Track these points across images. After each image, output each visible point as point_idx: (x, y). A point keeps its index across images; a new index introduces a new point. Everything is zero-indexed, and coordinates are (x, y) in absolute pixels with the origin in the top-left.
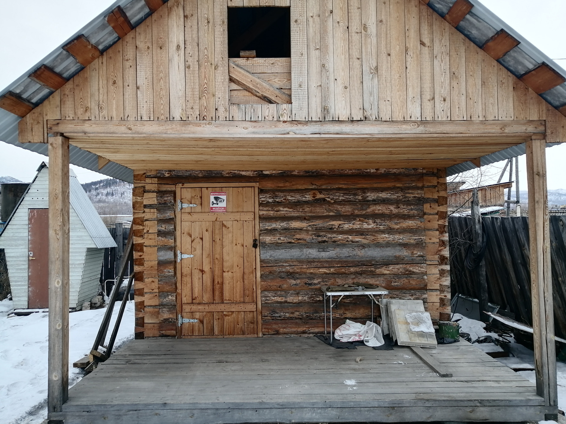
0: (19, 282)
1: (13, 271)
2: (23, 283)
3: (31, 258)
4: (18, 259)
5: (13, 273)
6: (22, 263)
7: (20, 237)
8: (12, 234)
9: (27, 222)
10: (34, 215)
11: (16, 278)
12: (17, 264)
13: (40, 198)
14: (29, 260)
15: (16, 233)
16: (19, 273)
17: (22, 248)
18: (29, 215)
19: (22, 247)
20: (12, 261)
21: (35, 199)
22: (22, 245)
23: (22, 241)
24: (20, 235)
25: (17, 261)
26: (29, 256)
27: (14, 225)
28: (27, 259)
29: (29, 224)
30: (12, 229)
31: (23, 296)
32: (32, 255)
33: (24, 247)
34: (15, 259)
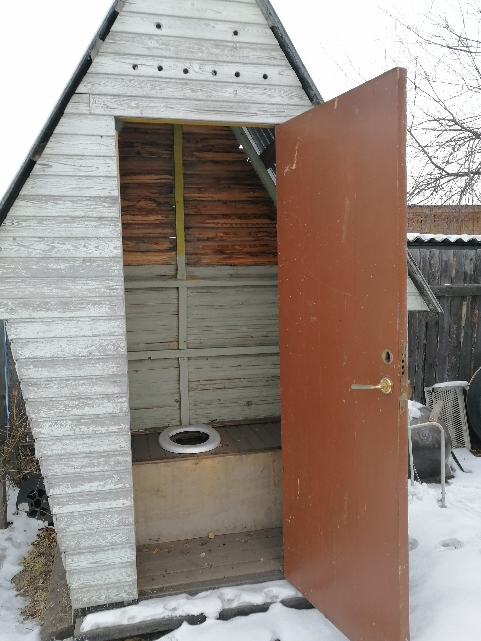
0: (91, 480)
1: (59, 431)
2: (109, 486)
4: (82, 372)
5: (59, 439)
6: (100, 389)
7: (84, 260)
8: (42, 246)
11: (77, 463)
12: (76, 397)
13: (173, 69)
15: (63, 240)
16: (89, 436)
17: (94, 319)
19: (93, 312)
20: (48, 380)
21: (148, 69)
22: (95, 303)
23: (96, 284)
24: (82, 253)
25: (75, 379)
30: (40, 220)
31: (112, 546)
33: (104, 310)
34: (63, 372)
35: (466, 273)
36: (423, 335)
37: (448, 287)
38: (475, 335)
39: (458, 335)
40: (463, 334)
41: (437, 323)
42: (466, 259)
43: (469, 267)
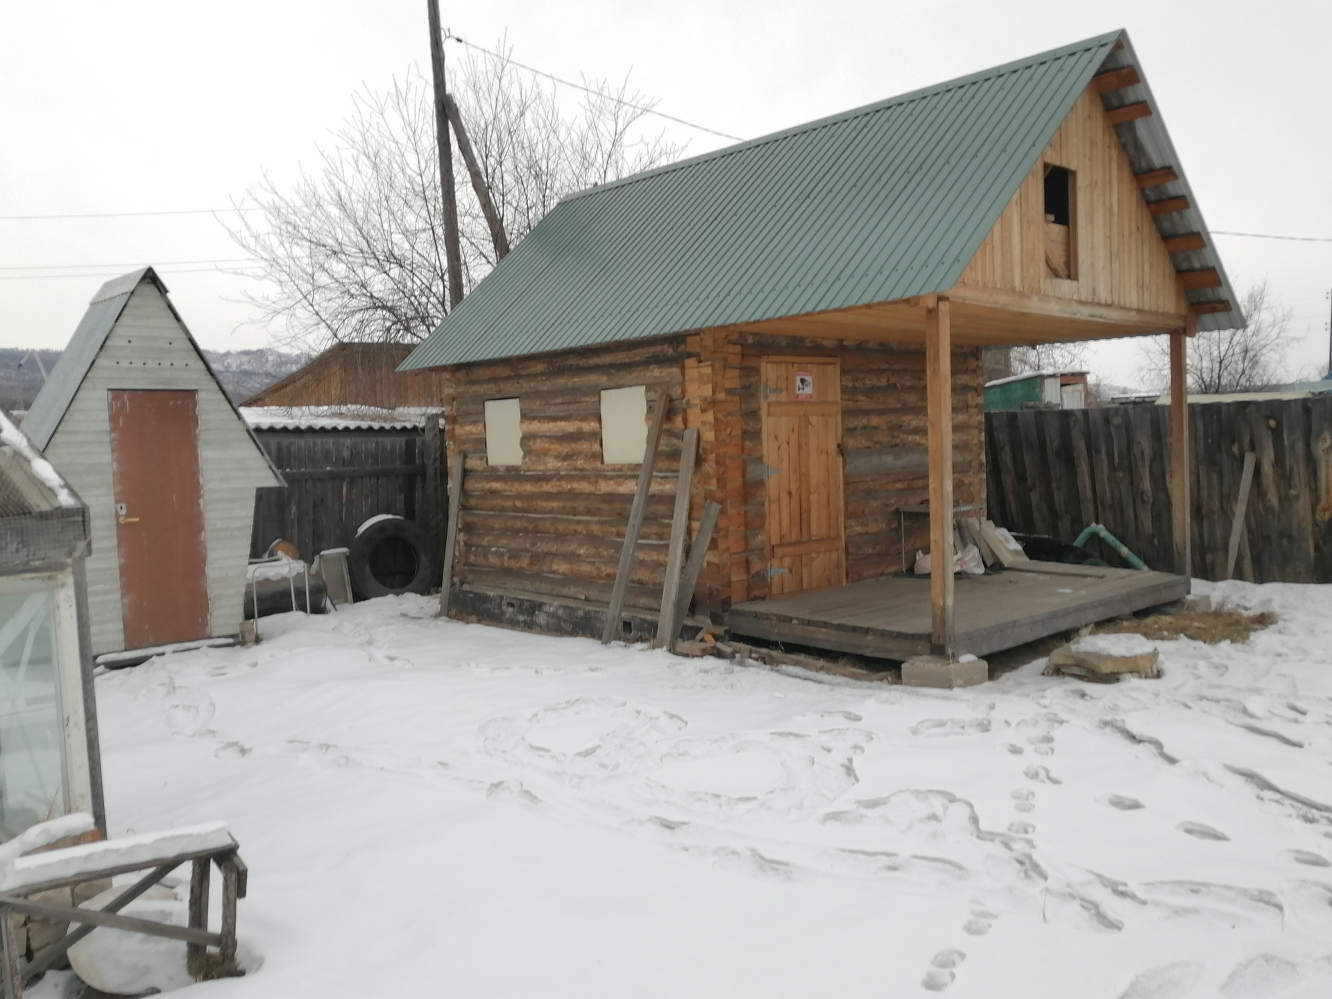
3: (122, 520)
7: (92, 464)
9: (106, 426)
10: (123, 405)
13: (138, 364)
14: (118, 525)
15: (80, 454)
17: (98, 496)
18: (110, 407)
19: (97, 492)
21: (125, 364)
22: (98, 487)
23: (98, 477)
24: (91, 461)
26: (117, 515)
27: (70, 433)
28: (115, 523)
29: (112, 430)
30: (68, 444)
32: (123, 512)
33: (102, 491)
35: (344, 458)
36: (311, 512)
37: (329, 471)
38: (354, 511)
39: (341, 512)
40: (344, 510)
41: (322, 501)
42: (343, 446)
43: (346, 454)
